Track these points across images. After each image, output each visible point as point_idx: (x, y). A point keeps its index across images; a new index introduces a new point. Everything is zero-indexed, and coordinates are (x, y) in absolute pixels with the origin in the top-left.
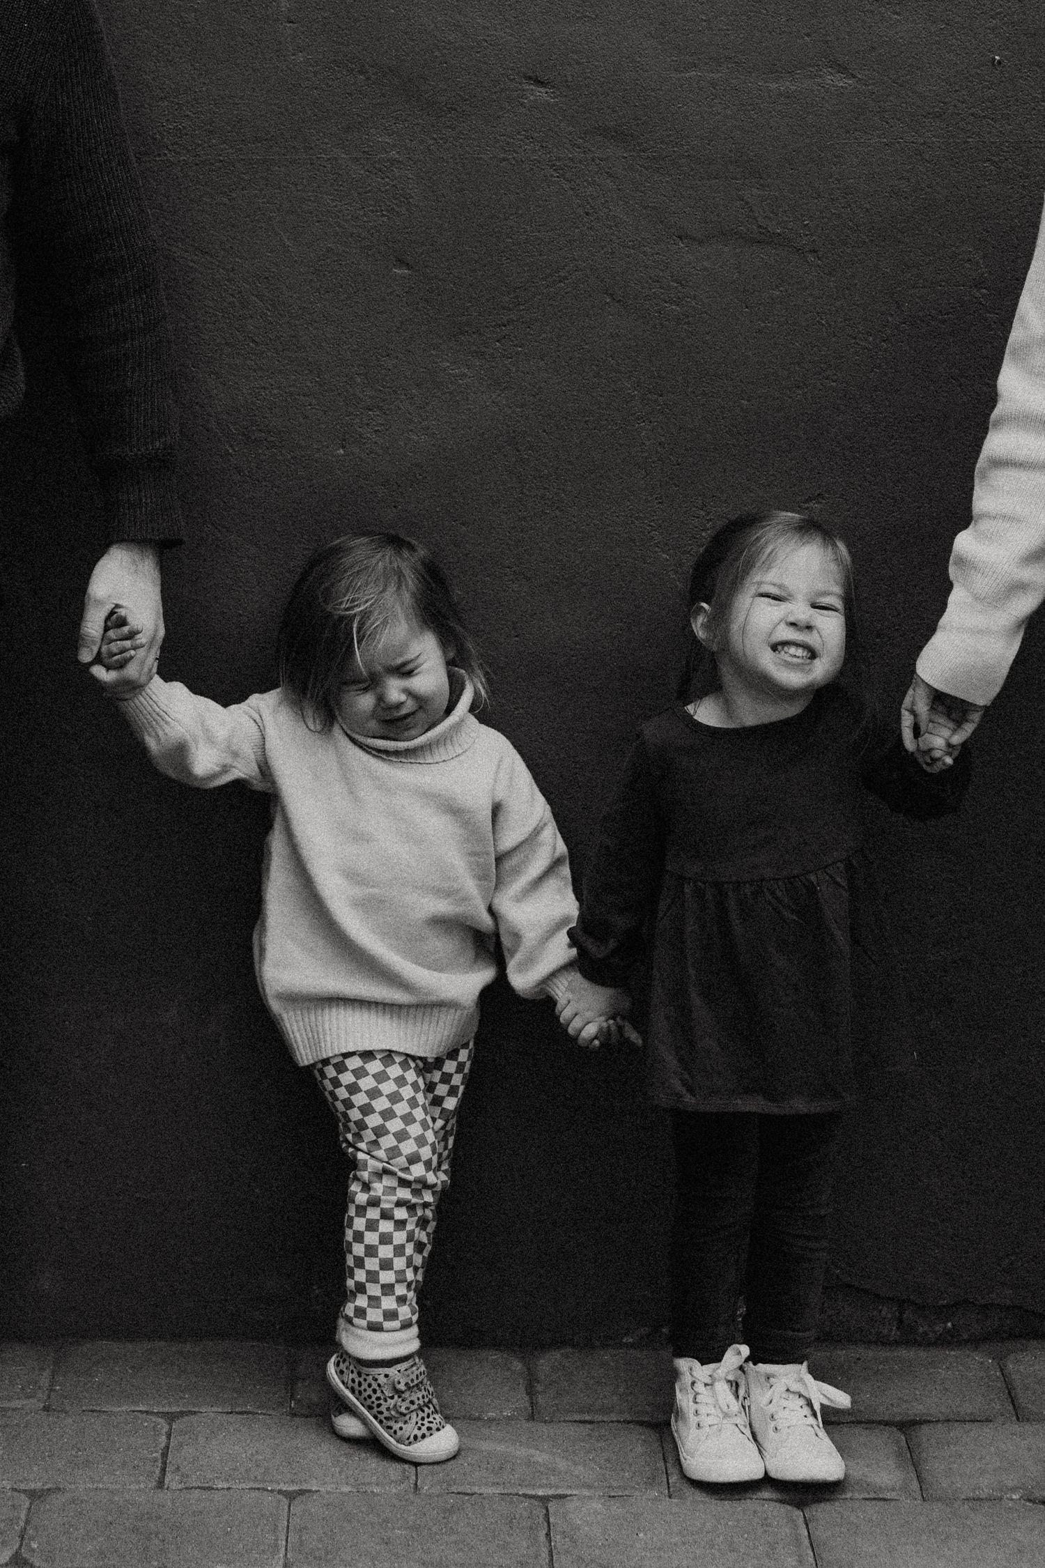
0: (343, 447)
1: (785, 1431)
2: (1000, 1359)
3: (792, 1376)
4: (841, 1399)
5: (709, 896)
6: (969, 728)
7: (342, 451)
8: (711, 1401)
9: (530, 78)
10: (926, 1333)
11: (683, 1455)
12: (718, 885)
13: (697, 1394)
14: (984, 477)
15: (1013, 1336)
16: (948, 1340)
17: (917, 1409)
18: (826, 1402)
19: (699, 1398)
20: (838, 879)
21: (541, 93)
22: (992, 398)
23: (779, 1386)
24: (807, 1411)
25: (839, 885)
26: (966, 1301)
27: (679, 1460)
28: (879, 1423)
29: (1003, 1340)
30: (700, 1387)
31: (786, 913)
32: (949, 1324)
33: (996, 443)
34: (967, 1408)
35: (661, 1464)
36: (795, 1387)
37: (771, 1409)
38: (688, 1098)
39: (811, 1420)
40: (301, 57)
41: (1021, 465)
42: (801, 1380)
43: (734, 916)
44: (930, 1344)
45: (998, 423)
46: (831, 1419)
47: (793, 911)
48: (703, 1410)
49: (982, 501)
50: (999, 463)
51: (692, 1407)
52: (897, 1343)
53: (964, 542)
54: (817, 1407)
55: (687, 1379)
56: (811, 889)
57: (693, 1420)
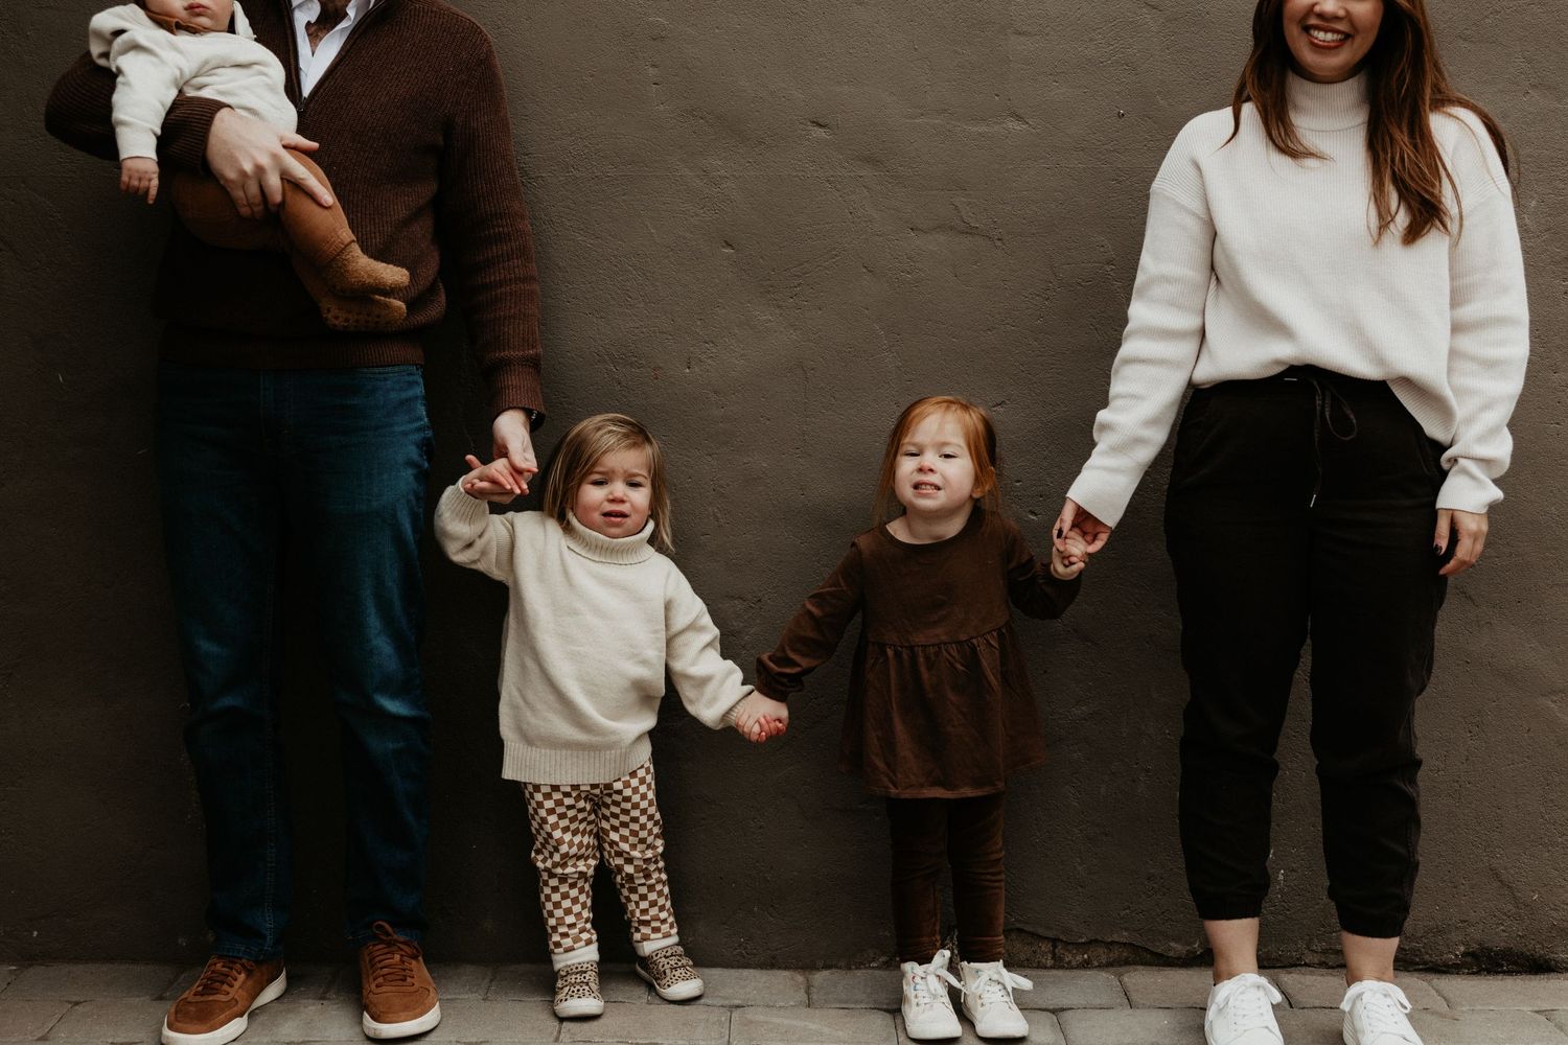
0: (689, 368)
1: (988, 1006)
2: (1119, 976)
3: (994, 969)
4: (1026, 984)
5: (905, 656)
6: (1098, 545)
7: (687, 370)
8: (924, 988)
9: (813, 122)
10: (1070, 962)
11: (907, 1023)
12: (911, 648)
13: (916, 984)
14: (1117, 372)
15: (1127, 963)
16: (1085, 965)
17: (1065, 1003)
18: (1015, 986)
19: (918, 987)
20: (993, 643)
21: (819, 133)
22: (1125, 321)
23: (984, 977)
24: (1003, 992)
25: (992, 646)
26: (1096, 941)
27: (905, 1029)
28: (1040, 1009)
29: (1120, 966)
30: (918, 980)
31: (959, 666)
32: (1086, 956)
33: (1128, 349)
34: (1097, 1002)
35: (894, 1031)
36: (995, 977)
37: (979, 992)
38: (893, 791)
39: (1006, 999)
40: (662, 107)
41: (1143, 361)
42: (999, 973)
43: (923, 669)
44: (1072, 968)
45: (1129, 335)
46: (1018, 996)
47: (962, 665)
48: (920, 994)
49: (1117, 387)
50: (1127, 361)
51: (913, 993)
52: (1052, 967)
53: (1103, 416)
54: (1010, 990)
55: (909, 975)
56: (973, 649)
57: (914, 1001)
